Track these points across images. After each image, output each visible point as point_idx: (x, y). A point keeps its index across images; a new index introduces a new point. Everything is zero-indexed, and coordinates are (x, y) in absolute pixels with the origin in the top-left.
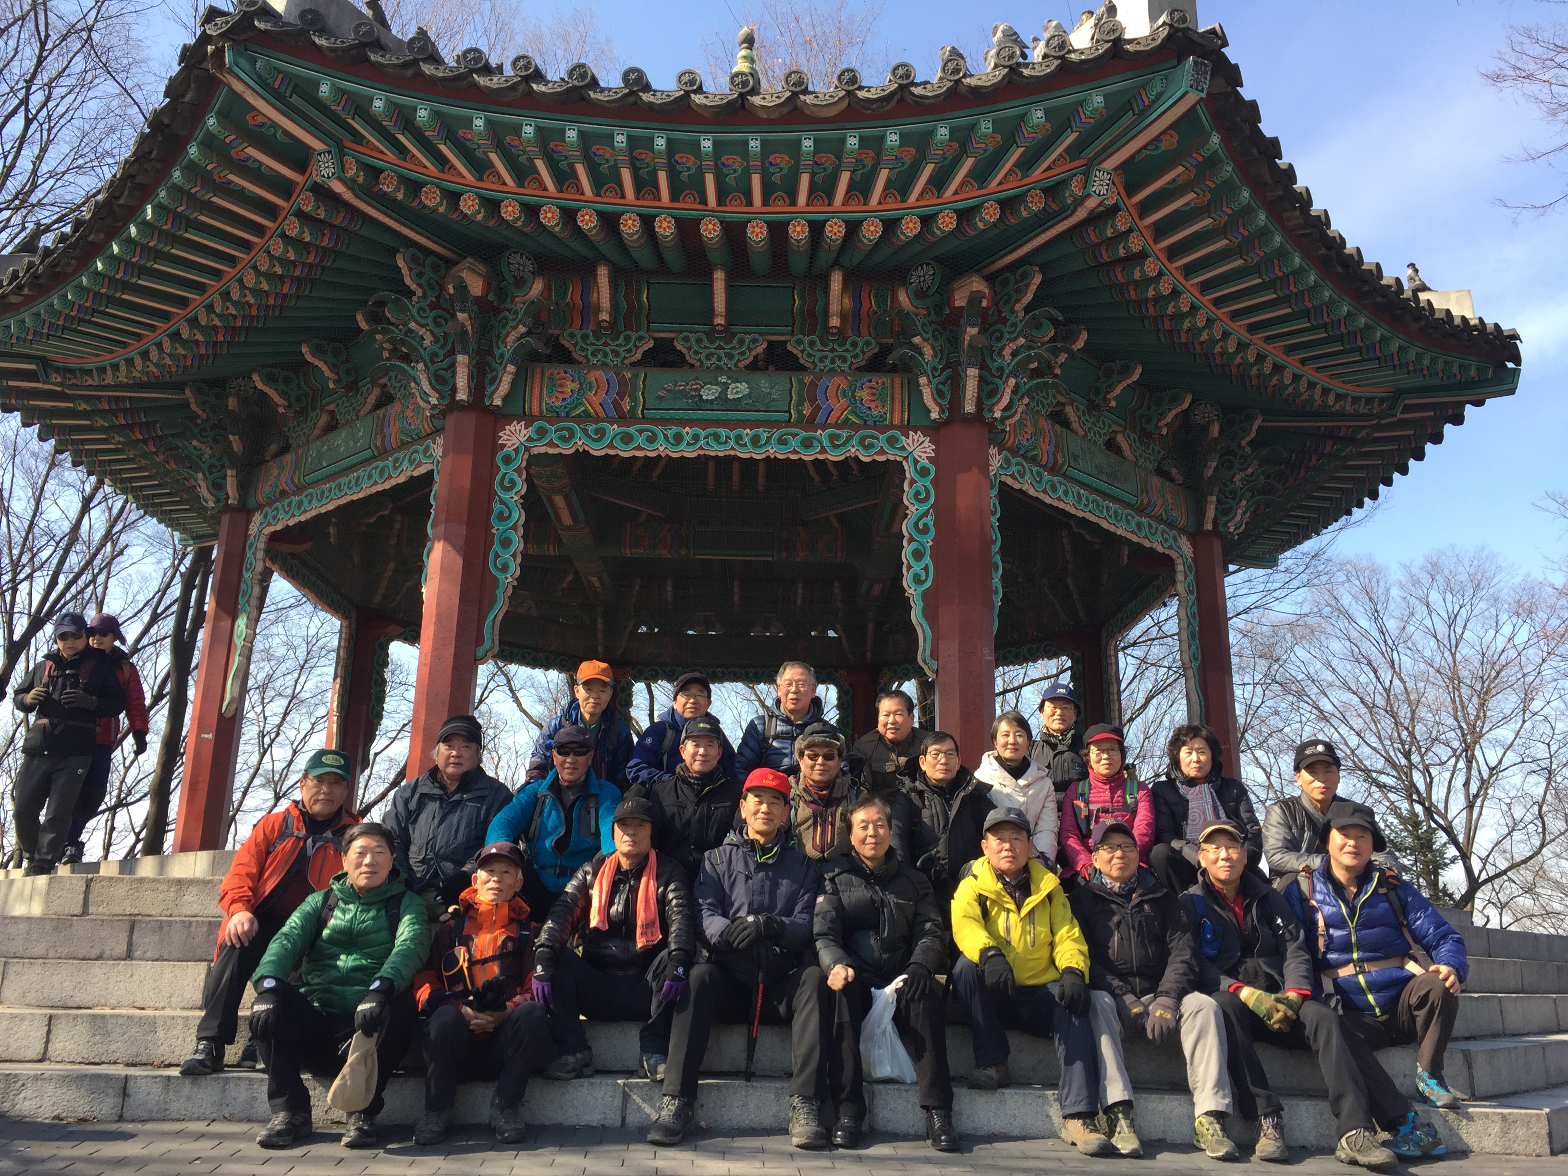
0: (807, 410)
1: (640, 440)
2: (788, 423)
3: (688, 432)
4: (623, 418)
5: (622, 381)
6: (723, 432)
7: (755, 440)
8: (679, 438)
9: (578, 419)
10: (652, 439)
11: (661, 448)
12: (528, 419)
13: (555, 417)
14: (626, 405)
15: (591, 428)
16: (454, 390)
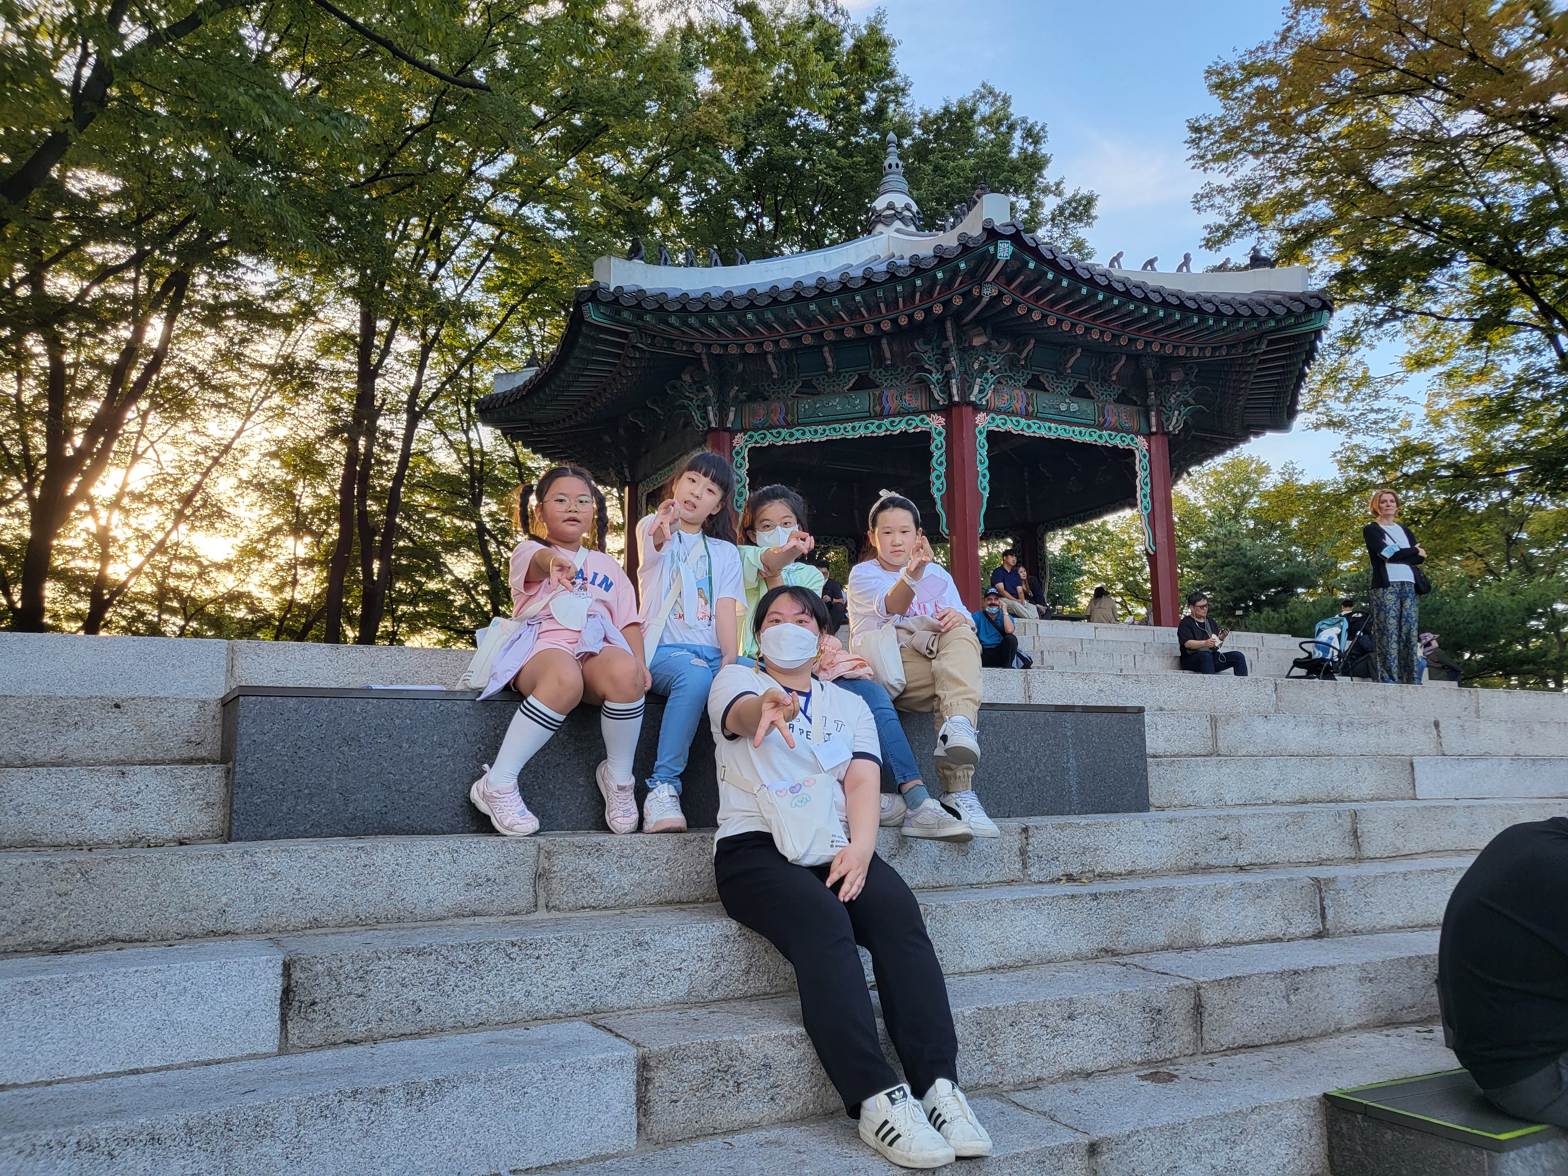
0: (878, 408)
1: (798, 434)
2: (870, 417)
3: (820, 428)
4: (789, 426)
5: (787, 406)
6: (837, 426)
7: (853, 428)
8: (816, 431)
9: (768, 428)
10: (804, 434)
11: (808, 438)
12: (744, 431)
13: (756, 429)
14: (789, 418)
15: (774, 431)
16: (709, 423)
